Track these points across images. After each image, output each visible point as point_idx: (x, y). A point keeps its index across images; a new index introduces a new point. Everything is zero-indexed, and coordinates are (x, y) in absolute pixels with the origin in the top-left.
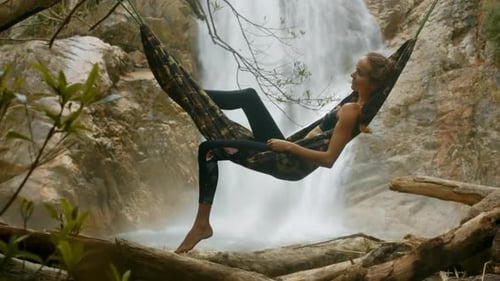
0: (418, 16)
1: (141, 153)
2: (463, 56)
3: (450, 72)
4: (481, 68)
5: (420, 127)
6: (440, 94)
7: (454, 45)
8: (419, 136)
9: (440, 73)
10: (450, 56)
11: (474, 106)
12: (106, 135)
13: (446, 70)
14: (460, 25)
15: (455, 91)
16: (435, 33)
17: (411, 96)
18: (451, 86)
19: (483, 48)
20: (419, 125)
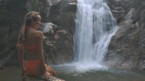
0: (125, 18)
1: (59, 48)
2: (136, 27)
3: (132, 30)
4: (140, 29)
5: (124, 43)
6: (129, 35)
7: (134, 24)
8: (124, 45)
9: (130, 31)
10: (132, 27)
11: (138, 38)
12: (51, 44)
13: (131, 30)
14: (135, 20)
15: (133, 35)
16: (129, 22)
17: (122, 36)
18: (132, 34)
19: (141, 25)
20: (124, 42)
